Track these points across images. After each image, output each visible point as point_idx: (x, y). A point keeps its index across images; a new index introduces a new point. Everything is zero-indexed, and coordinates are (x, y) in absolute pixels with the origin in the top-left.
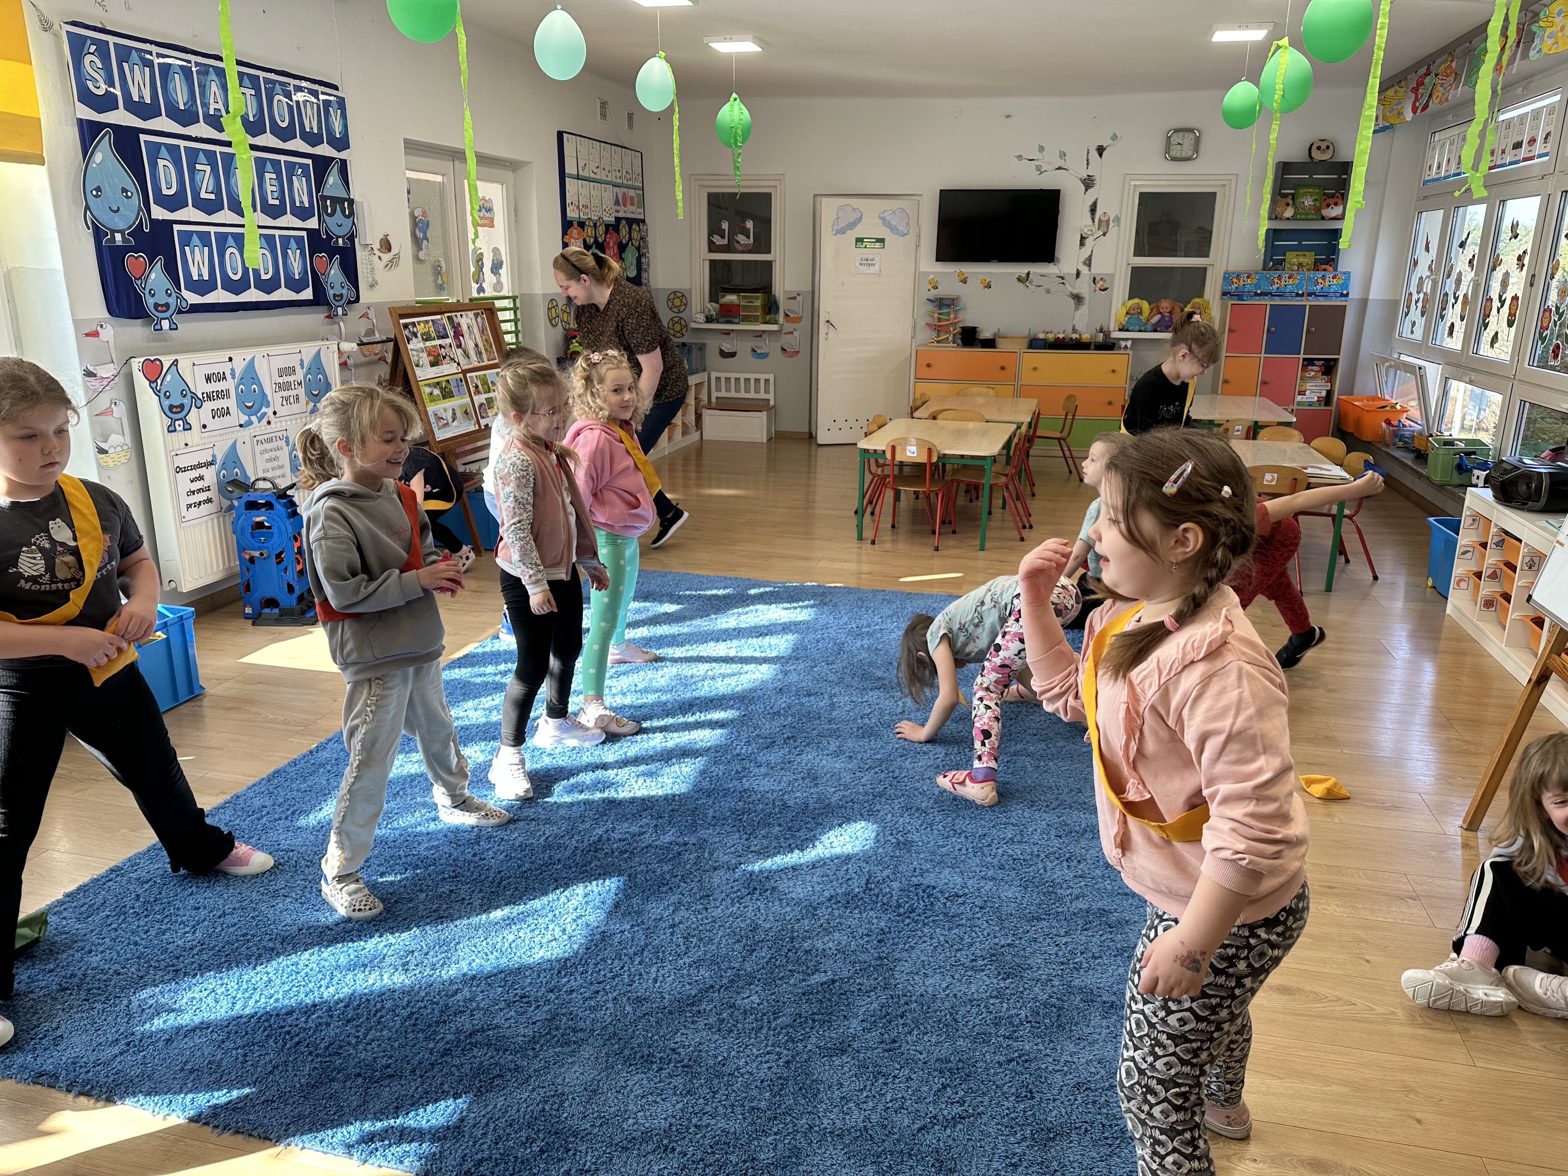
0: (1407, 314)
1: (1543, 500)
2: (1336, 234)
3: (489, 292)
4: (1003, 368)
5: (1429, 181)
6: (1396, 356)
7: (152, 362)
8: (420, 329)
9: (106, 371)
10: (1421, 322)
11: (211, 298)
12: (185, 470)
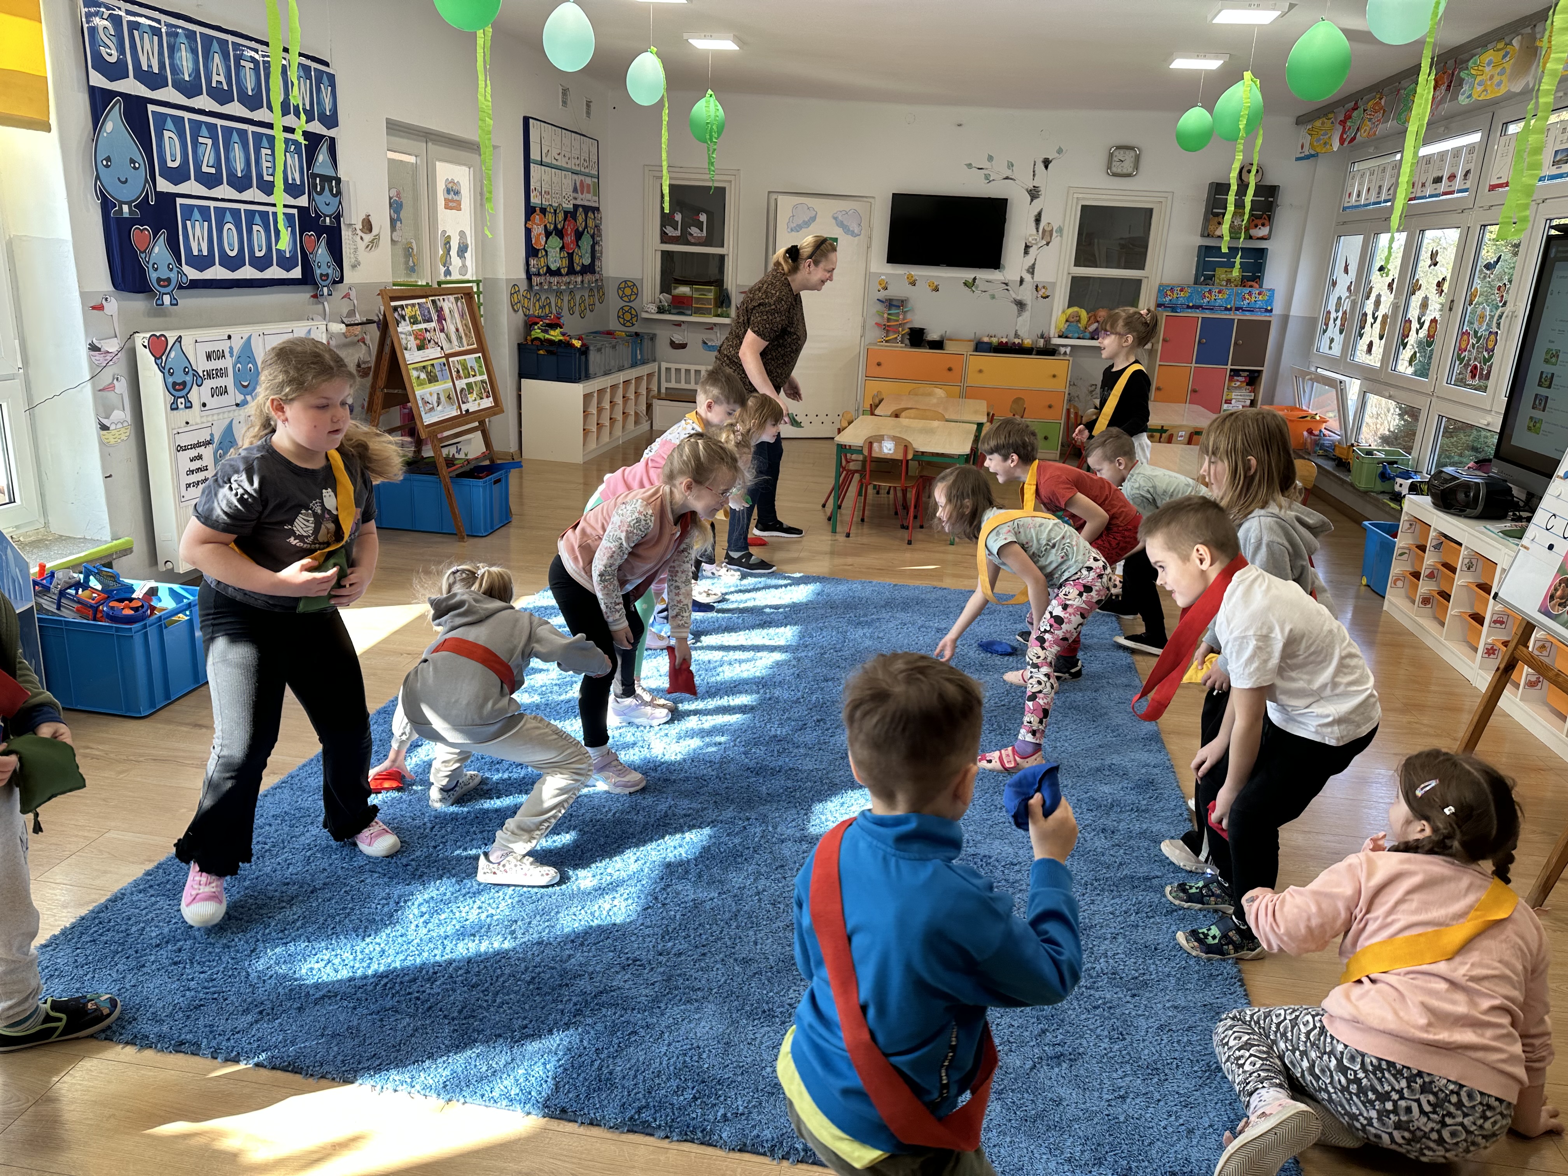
0: (1325, 331)
1: (1480, 508)
2: (1261, 253)
3: (455, 276)
4: (950, 369)
5: (1348, 207)
6: (1313, 369)
7: (158, 337)
8: (408, 312)
9: (112, 346)
10: (1339, 339)
11: (209, 274)
12: (185, 449)
